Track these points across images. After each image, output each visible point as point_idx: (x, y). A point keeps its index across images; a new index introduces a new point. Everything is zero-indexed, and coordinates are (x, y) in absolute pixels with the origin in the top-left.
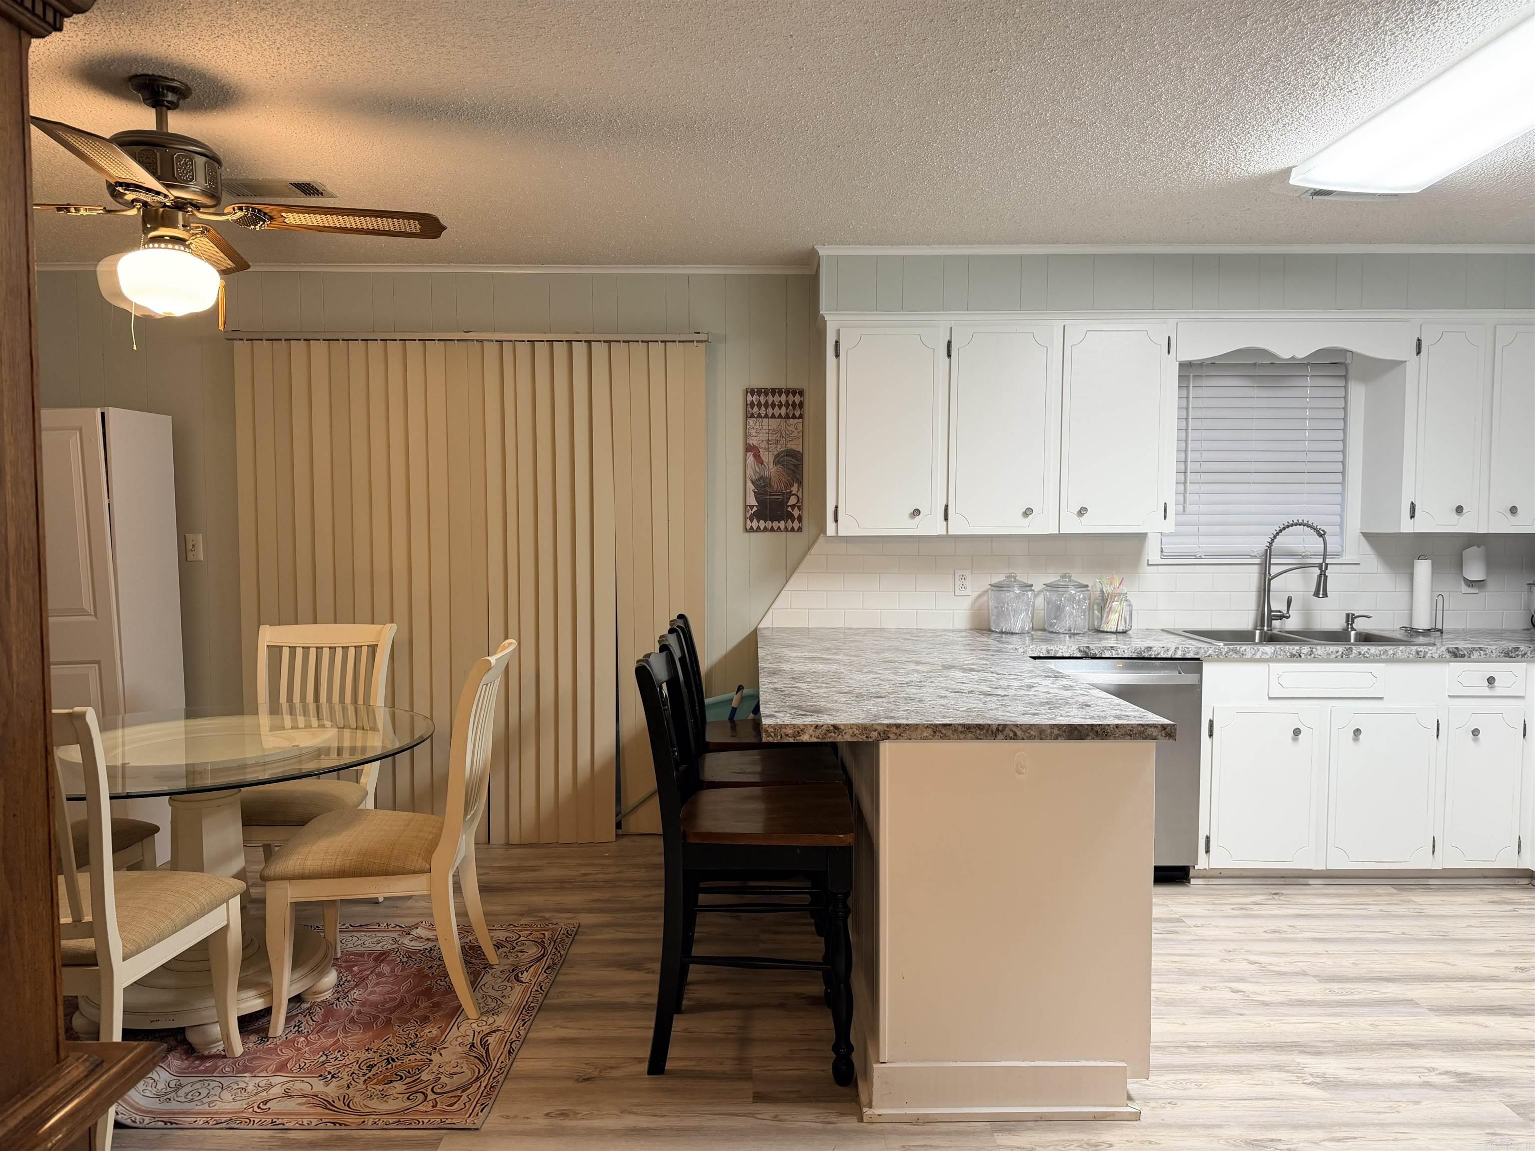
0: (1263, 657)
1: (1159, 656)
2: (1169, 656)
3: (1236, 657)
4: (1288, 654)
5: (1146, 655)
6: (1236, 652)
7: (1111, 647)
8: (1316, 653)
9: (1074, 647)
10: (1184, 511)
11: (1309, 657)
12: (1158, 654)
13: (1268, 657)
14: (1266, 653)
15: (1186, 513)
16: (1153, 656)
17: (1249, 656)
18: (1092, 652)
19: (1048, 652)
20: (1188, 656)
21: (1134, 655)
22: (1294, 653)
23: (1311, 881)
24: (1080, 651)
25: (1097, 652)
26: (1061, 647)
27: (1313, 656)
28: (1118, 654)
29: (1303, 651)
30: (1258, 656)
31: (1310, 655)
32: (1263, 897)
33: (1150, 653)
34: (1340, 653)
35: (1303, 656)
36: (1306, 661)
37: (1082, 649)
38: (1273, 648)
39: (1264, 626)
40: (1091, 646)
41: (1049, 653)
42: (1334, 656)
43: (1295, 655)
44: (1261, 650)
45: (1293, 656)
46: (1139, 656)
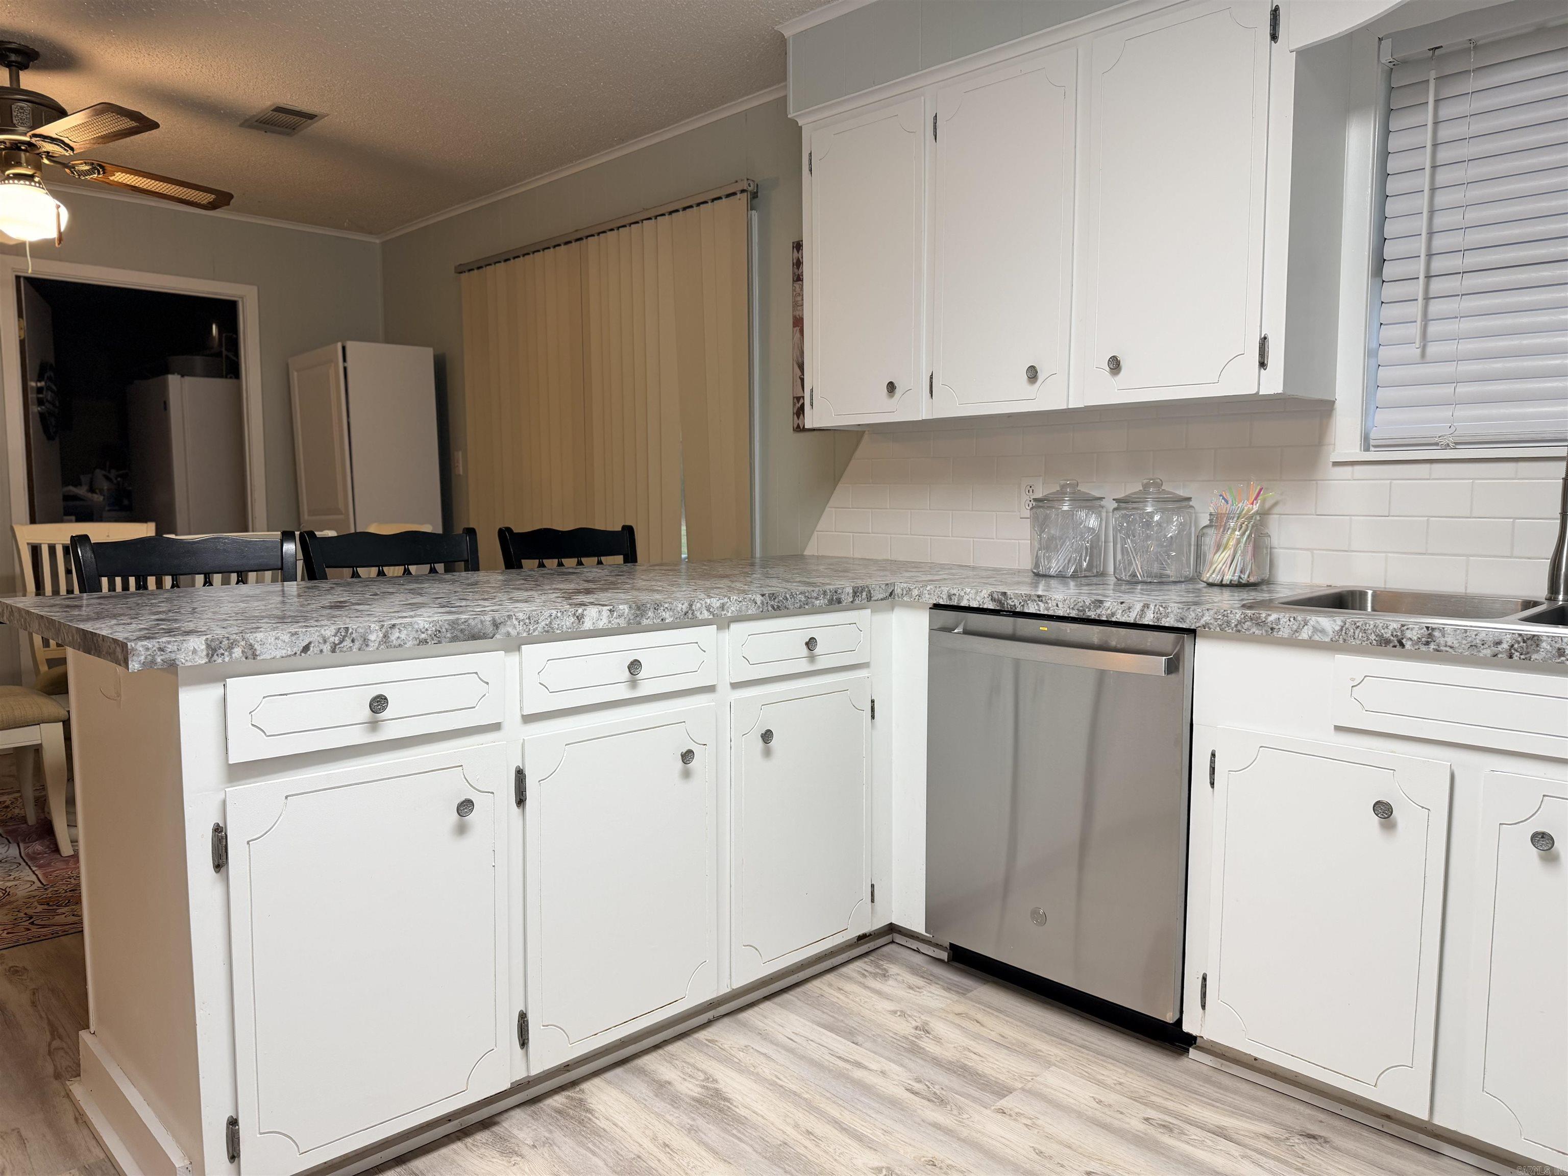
0: (1316, 638)
1: (1114, 619)
2: (1131, 620)
3: (1257, 632)
4: (1373, 637)
5: (1092, 615)
6: (1260, 623)
7: (1039, 596)
8: (1442, 641)
9: (985, 591)
10: (1423, 354)
11: (1423, 648)
12: (1113, 614)
13: (1327, 640)
14: (1323, 631)
15: (1428, 358)
16: (1104, 618)
17: (1285, 633)
18: (1010, 602)
19: (950, 597)
20: (1165, 622)
21: (1073, 614)
22: (1388, 635)
23: (1447, 1149)
24: (993, 599)
25: (1017, 604)
26: (968, 590)
27: (1432, 646)
28: (1048, 609)
29: (1408, 634)
30: (1305, 635)
31: (1427, 643)
32: (1265, 1128)
33: (1098, 611)
34: (1505, 646)
35: (1408, 645)
36: (1410, 657)
37: (995, 596)
38: (1339, 623)
39: (1558, 593)
40: (1009, 592)
41: (951, 599)
42: (1487, 652)
43: (1387, 642)
44: (1312, 623)
45: (1384, 642)
46: (1081, 615)
